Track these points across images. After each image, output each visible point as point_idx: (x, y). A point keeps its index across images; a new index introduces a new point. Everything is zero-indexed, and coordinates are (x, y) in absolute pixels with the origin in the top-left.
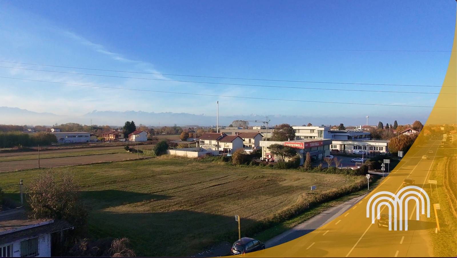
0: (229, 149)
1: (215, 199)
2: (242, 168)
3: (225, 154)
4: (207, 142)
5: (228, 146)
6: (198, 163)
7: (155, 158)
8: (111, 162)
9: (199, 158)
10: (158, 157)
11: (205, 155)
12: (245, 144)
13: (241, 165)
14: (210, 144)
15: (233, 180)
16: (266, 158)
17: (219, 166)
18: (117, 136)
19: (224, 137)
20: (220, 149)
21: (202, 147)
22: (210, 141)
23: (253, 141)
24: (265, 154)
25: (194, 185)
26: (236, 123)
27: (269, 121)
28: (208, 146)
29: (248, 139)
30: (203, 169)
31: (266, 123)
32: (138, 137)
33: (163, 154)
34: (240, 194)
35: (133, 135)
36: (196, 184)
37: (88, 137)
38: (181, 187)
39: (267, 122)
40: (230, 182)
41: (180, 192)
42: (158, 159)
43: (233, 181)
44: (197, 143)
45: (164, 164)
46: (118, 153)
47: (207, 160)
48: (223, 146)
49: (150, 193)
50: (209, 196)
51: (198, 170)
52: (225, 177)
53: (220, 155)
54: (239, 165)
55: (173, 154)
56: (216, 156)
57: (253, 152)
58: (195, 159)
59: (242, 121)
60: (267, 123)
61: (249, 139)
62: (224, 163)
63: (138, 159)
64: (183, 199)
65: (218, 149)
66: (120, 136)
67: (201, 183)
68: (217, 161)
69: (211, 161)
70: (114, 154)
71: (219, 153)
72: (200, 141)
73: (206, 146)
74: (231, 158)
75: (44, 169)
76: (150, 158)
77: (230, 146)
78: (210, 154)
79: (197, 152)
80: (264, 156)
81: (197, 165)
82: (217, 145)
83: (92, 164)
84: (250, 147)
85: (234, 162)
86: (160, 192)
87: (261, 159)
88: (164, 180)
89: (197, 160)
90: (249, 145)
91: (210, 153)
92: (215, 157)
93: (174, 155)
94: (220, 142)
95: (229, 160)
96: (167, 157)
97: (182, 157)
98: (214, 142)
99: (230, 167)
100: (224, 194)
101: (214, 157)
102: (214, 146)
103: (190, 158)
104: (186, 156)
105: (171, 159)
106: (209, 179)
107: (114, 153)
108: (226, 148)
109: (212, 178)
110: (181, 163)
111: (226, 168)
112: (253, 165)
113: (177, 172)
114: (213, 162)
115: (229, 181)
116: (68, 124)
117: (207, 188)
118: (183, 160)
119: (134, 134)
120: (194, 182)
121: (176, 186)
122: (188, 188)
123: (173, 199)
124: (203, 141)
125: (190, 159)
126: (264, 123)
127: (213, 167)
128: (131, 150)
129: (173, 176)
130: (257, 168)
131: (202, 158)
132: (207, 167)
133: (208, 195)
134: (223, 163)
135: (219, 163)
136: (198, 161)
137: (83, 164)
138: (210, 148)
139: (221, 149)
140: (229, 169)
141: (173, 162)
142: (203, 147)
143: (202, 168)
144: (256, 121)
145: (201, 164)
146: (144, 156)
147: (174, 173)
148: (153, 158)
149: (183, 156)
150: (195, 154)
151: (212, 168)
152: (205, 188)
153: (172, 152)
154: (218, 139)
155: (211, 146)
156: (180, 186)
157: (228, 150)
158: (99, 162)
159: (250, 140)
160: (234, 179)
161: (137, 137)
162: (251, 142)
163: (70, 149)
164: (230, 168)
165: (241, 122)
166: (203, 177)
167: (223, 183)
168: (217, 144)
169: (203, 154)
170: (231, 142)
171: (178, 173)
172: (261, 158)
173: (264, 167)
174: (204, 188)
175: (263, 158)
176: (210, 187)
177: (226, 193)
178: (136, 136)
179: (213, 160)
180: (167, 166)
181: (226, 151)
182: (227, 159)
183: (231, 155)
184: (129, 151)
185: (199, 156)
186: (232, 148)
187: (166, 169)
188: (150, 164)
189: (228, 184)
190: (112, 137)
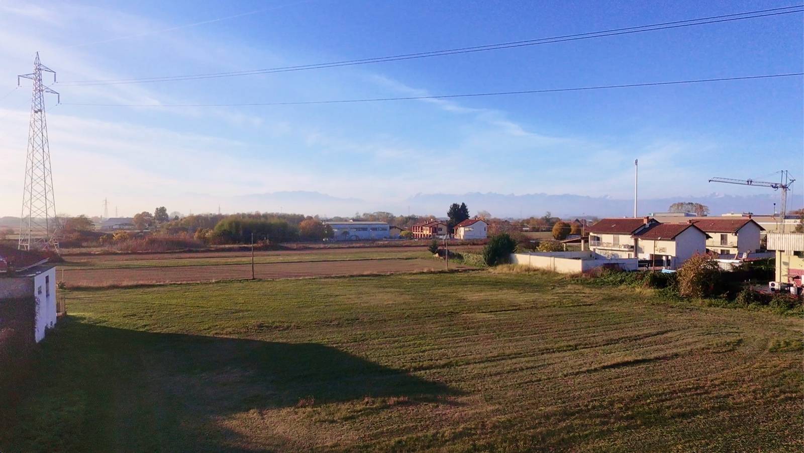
0: (667, 256)
1: (619, 429)
2: (712, 309)
3: (658, 268)
4: (607, 238)
5: (663, 250)
6: (581, 287)
7: (484, 270)
8: (388, 274)
9: (584, 276)
10: (491, 270)
11: (600, 268)
12: (709, 248)
13: (707, 301)
14: (614, 245)
15: (689, 348)
16: (790, 285)
17: (639, 299)
18: (435, 230)
19: (651, 226)
20: (641, 257)
21: (595, 249)
22: (615, 236)
23: (732, 239)
24: (785, 272)
25: (554, 355)
26: (678, 208)
27: (789, 182)
28: (610, 248)
29: (719, 235)
30: (590, 305)
31: (781, 189)
32: (470, 230)
33: (501, 263)
34: (731, 419)
35: (460, 227)
36: (559, 350)
37: (386, 230)
38: (509, 357)
39: (784, 184)
40: (677, 355)
41: (498, 377)
42: (489, 272)
43: (691, 353)
44: (582, 241)
45: (497, 284)
46: (416, 258)
47: (606, 280)
48: (649, 248)
49: (407, 371)
50: (593, 412)
51: (574, 306)
52: (658, 334)
53: (640, 271)
54: (700, 301)
55: (524, 264)
56: (629, 271)
57: (740, 266)
58: (574, 277)
59: (692, 204)
60: (784, 187)
61: (721, 235)
62: (653, 290)
63: (447, 271)
64: (498, 410)
65: (636, 255)
66: (441, 230)
67: (576, 347)
68: (633, 285)
69: (615, 284)
70: (407, 260)
71: (640, 266)
72: (591, 236)
73: (606, 248)
74: (675, 279)
75: (260, 280)
76: (473, 270)
77: (669, 249)
78: (614, 267)
79: (580, 261)
80: (781, 278)
81: (575, 293)
82: (632, 247)
83: (352, 276)
84: (725, 254)
85: (684, 288)
86: (437, 367)
87: (773, 285)
88: (472, 328)
89: (577, 281)
90: (722, 251)
91: (614, 264)
92: (627, 275)
93: (526, 266)
94: (642, 239)
95: (668, 284)
96: (510, 270)
97: (544, 270)
98: (627, 240)
99: (672, 303)
100: (658, 411)
101: (624, 274)
102: (625, 247)
103: (562, 274)
104: (553, 269)
105: (518, 274)
106: (605, 338)
107: (409, 259)
108: (657, 253)
109: (614, 335)
110: (537, 285)
111: (658, 304)
112: (748, 300)
113: (517, 308)
114: (622, 287)
115: (675, 351)
116: (375, 214)
117: (596, 370)
118: (545, 277)
119: (462, 226)
120: (556, 343)
121: (495, 353)
122: (532, 364)
123: (463, 404)
124: (599, 236)
125: (560, 278)
126: (775, 187)
127: (621, 299)
128: (441, 253)
129: (502, 316)
130: (764, 312)
131: (594, 276)
132: (604, 299)
133: (594, 407)
134: (649, 290)
135: (638, 290)
136: (581, 280)
137: (333, 276)
138: (615, 252)
139: (645, 256)
140: (670, 310)
141: (520, 282)
142: (597, 252)
143: (588, 301)
144: (750, 182)
145: (587, 290)
146: (463, 265)
147: (510, 308)
148: (480, 271)
149: (545, 268)
150: (574, 266)
151: (617, 304)
152: (588, 371)
153: (523, 259)
154: (636, 232)
155: (618, 249)
156: (507, 352)
157: (664, 258)
158: (365, 273)
159: (723, 239)
160: (692, 346)
161: (467, 231)
162: (726, 243)
163: (342, 248)
164: (672, 307)
165: (690, 206)
166: (586, 327)
167: (652, 356)
168: (632, 243)
169: (597, 266)
170: (673, 239)
171: (519, 309)
172: (770, 283)
173: (790, 312)
174: (582, 372)
175: (781, 284)
176: (604, 367)
177: (667, 404)
178: (466, 229)
179: (621, 282)
180: (500, 289)
181: (657, 260)
182: (660, 282)
183: (674, 271)
184: (437, 255)
185: (585, 271)
186: (674, 255)
187: (495, 298)
188: (464, 284)
189: (670, 363)
190: (427, 232)
